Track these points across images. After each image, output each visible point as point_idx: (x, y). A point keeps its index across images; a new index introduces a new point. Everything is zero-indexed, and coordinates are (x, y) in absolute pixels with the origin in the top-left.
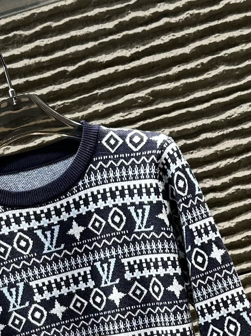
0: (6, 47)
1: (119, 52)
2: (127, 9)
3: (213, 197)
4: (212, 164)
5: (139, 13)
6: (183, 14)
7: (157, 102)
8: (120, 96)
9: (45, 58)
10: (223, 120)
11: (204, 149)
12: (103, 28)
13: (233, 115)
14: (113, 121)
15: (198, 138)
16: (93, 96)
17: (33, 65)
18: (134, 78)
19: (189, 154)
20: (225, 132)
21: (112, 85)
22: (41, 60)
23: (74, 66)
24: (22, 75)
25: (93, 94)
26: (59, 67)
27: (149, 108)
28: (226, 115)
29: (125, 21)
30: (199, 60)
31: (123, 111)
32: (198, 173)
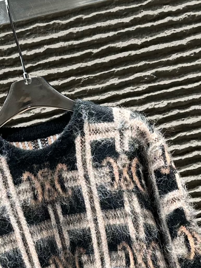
0: (47, 32)
1: (132, 41)
2: (140, 8)
3: (198, 154)
4: (198, 129)
5: (150, 12)
6: (182, 15)
7: (159, 80)
8: (131, 74)
9: (76, 42)
11: (193, 118)
12: (121, 21)
14: (125, 92)
15: (189, 109)
16: (111, 72)
17: (67, 46)
18: (143, 61)
19: (181, 120)
21: (126, 65)
22: (73, 43)
23: (97, 49)
24: (58, 54)
25: (111, 71)
26: (86, 49)
27: (153, 84)
29: (138, 17)
30: (193, 50)
31: (133, 85)
32: (187, 136)
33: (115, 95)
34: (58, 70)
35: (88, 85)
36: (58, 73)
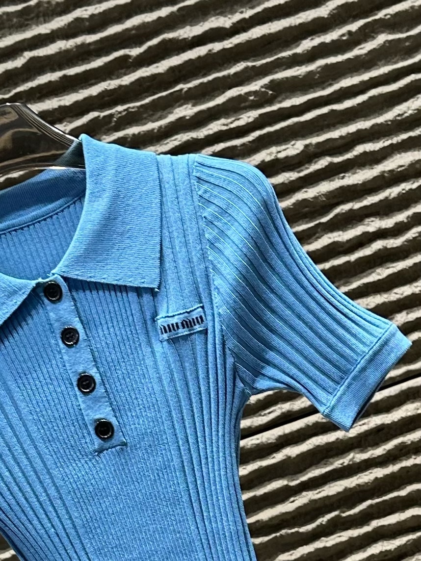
0: (26, 23)
1: (212, 21)
3: (383, 246)
4: (377, 193)
7: (280, 99)
8: (219, 91)
9: (91, 38)
10: (390, 121)
11: (362, 170)
13: (405, 112)
14: (211, 132)
15: (351, 152)
16: (175, 94)
17: (72, 49)
18: (239, 62)
19: (338, 179)
20: (395, 140)
21: (205, 75)
22: (85, 40)
23: (139, 47)
24: (56, 67)
25: (175, 92)
26: (116, 50)
27: (268, 109)
28: (394, 113)
30: (344, 26)
31: (226, 116)
32: (355, 210)
33: (188, 140)
34: (60, 100)
35: (128, 126)
36: (60, 107)
